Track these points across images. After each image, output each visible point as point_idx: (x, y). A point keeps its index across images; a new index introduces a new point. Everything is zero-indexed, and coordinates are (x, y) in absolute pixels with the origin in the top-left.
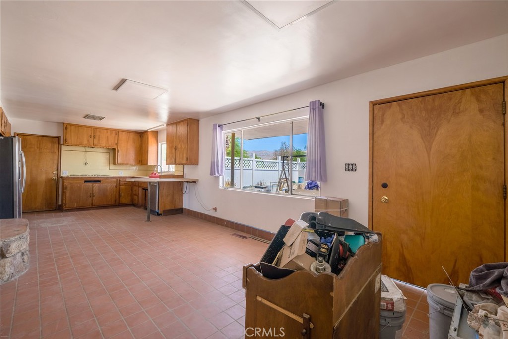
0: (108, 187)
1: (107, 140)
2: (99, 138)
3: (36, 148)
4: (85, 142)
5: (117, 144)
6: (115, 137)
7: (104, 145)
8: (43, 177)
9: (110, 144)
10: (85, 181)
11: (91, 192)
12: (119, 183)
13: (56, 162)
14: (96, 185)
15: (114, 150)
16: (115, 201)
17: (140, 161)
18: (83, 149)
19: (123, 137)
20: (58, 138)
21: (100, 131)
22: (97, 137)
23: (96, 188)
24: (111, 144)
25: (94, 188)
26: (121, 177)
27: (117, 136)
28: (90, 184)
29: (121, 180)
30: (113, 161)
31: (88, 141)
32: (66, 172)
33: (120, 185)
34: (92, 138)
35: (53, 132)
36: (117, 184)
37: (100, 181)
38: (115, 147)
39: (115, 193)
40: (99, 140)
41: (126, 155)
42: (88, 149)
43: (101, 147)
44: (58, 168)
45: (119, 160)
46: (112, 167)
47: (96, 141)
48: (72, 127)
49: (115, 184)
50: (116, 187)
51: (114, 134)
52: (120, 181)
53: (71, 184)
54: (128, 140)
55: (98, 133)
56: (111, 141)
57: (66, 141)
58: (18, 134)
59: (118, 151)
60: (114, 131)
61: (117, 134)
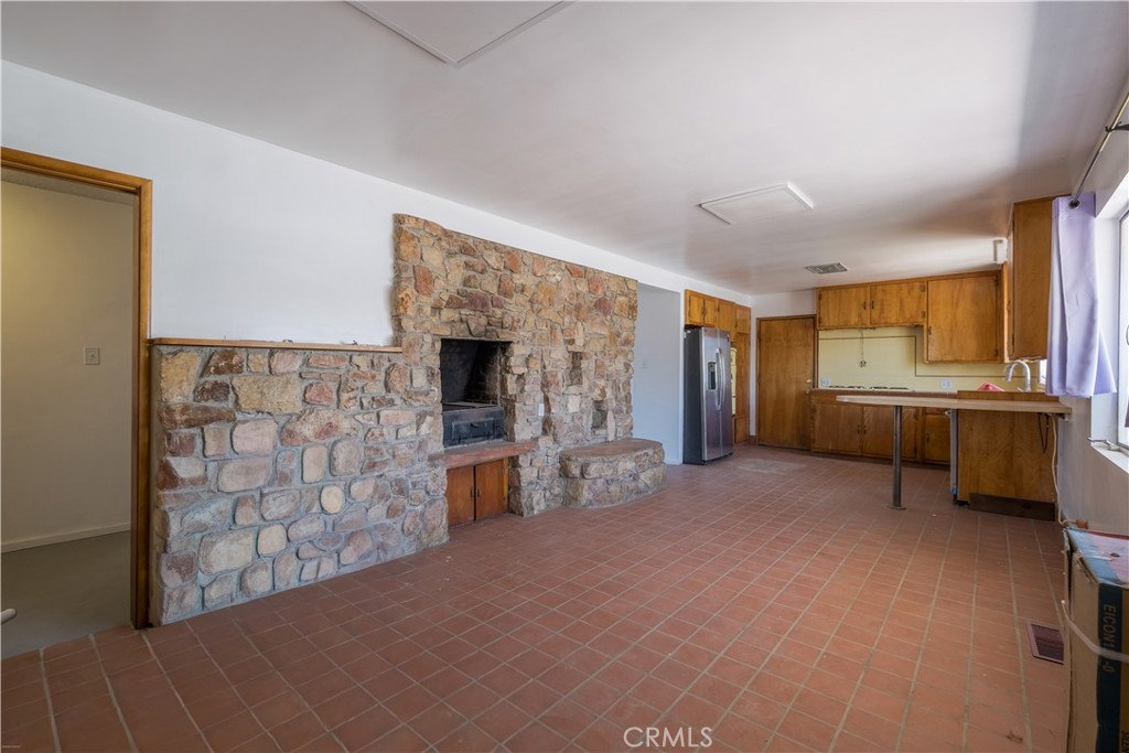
1: (902, 309)
2: (882, 305)
3: (783, 340)
4: (854, 319)
5: (925, 315)
6: (920, 297)
7: (893, 320)
8: (792, 390)
9: (907, 315)
11: (859, 424)
13: (811, 362)
15: (918, 327)
16: (915, 451)
17: (997, 351)
18: (856, 333)
19: (941, 294)
20: (813, 317)
21: (884, 291)
22: (877, 306)
23: (868, 416)
24: (912, 317)
25: (866, 415)
27: (926, 293)
28: (856, 407)
30: (918, 355)
31: (860, 316)
32: (826, 381)
33: (925, 413)
34: (868, 307)
35: (807, 308)
38: (920, 320)
39: (913, 431)
40: (882, 311)
41: (951, 340)
42: (866, 333)
43: (888, 325)
44: (815, 375)
45: (933, 354)
46: (922, 369)
47: (875, 314)
48: (831, 293)
50: (916, 417)
51: (917, 291)
53: (823, 403)
54: (958, 299)
55: (880, 295)
56: (911, 308)
57: (820, 322)
58: (760, 321)
59: (929, 331)
60: (917, 285)
61: (924, 289)
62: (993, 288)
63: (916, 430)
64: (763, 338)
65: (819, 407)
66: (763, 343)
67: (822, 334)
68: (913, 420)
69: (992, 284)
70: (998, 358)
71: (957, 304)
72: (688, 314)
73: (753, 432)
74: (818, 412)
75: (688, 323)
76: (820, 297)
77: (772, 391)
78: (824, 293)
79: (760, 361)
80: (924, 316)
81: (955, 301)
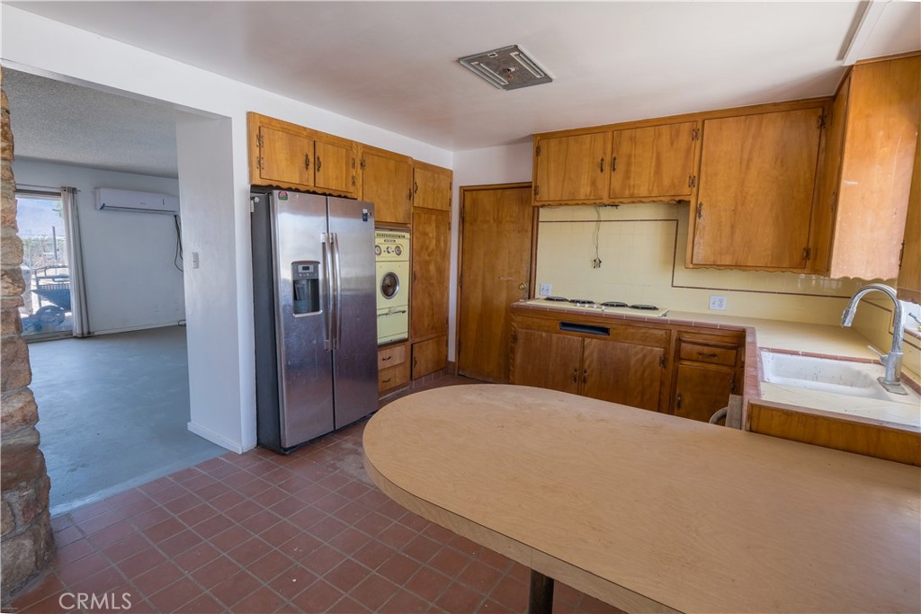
0: (633, 362)
1: (658, 171)
2: (629, 164)
3: (492, 221)
5: (694, 182)
6: (688, 151)
7: (643, 191)
9: (666, 182)
10: (564, 324)
11: (577, 365)
12: (678, 351)
13: (527, 257)
14: (594, 344)
15: (682, 204)
17: (807, 251)
18: (589, 213)
21: (633, 140)
22: (620, 167)
23: (591, 354)
24: (673, 186)
25: (586, 354)
26: (688, 325)
27: (699, 142)
28: (574, 338)
29: (686, 337)
30: (677, 253)
31: (593, 183)
33: (678, 357)
34: (607, 168)
36: (666, 353)
37: (605, 331)
39: (657, 384)
40: (627, 176)
41: (733, 227)
42: (606, 213)
43: (636, 200)
44: (531, 275)
45: (702, 252)
46: (683, 276)
47: (617, 178)
49: (658, 351)
50: (663, 362)
51: (684, 139)
52: (679, 340)
53: (528, 327)
54: (750, 153)
55: (625, 148)
56: (673, 169)
57: (536, 194)
58: (465, 191)
59: (698, 212)
60: (686, 127)
61: (696, 134)
62: (815, 133)
63: (662, 384)
64: (467, 218)
65: (521, 333)
66: (467, 226)
67: (544, 214)
68: (658, 368)
69: (814, 123)
70: (809, 263)
71: (749, 161)
72: (257, 162)
73: (452, 357)
74: (521, 341)
75: (258, 182)
76: (538, 151)
77: (476, 299)
78: (544, 145)
79: (463, 252)
80: (692, 184)
81: (746, 156)
